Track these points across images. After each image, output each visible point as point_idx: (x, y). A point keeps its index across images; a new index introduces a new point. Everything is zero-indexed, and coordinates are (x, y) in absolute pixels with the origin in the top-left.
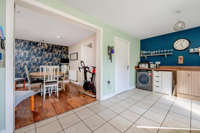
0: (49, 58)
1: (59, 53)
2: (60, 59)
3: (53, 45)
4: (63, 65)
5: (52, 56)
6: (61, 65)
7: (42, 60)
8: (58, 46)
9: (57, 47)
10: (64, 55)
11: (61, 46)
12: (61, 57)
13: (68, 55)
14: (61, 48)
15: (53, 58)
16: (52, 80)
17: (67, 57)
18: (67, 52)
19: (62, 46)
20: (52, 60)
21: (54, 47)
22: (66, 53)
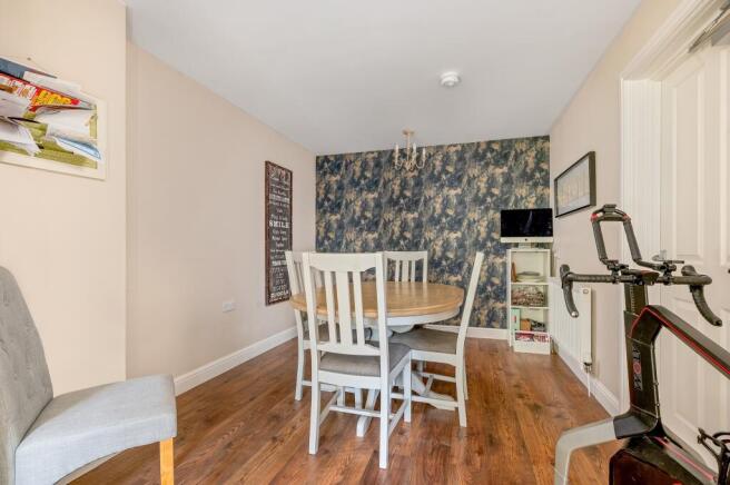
0: (447, 216)
1: (491, 182)
2: (498, 215)
3: (463, 146)
4: (516, 245)
5: (461, 202)
6: (507, 246)
7: (419, 225)
8: (489, 143)
9: (485, 152)
10: (522, 191)
11: (502, 141)
12: (506, 202)
13: (546, 184)
14: (502, 151)
15: (463, 213)
16: (346, 347)
17: (541, 198)
18: (538, 168)
19: (510, 141)
20: (460, 222)
21: (467, 156)
22: (538, 175)
